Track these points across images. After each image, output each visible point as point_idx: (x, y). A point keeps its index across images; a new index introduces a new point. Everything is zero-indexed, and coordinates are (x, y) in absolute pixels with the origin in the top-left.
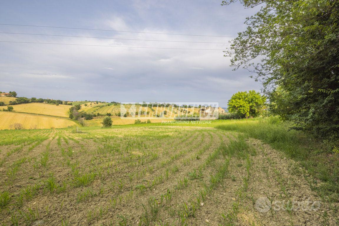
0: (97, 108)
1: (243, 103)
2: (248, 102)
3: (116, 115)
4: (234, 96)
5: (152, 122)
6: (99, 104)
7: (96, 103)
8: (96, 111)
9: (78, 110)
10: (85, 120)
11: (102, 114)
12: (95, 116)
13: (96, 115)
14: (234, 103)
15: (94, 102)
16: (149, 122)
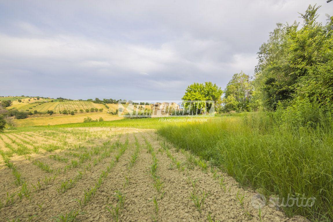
0: (35, 105)
1: (199, 97)
2: (204, 95)
3: (61, 113)
4: (189, 88)
5: (105, 120)
6: (41, 100)
7: (36, 98)
8: (33, 108)
9: (6, 107)
10: (16, 120)
11: (41, 111)
12: (31, 114)
13: (33, 113)
14: (189, 97)
15: (33, 97)
16: (101, 120)
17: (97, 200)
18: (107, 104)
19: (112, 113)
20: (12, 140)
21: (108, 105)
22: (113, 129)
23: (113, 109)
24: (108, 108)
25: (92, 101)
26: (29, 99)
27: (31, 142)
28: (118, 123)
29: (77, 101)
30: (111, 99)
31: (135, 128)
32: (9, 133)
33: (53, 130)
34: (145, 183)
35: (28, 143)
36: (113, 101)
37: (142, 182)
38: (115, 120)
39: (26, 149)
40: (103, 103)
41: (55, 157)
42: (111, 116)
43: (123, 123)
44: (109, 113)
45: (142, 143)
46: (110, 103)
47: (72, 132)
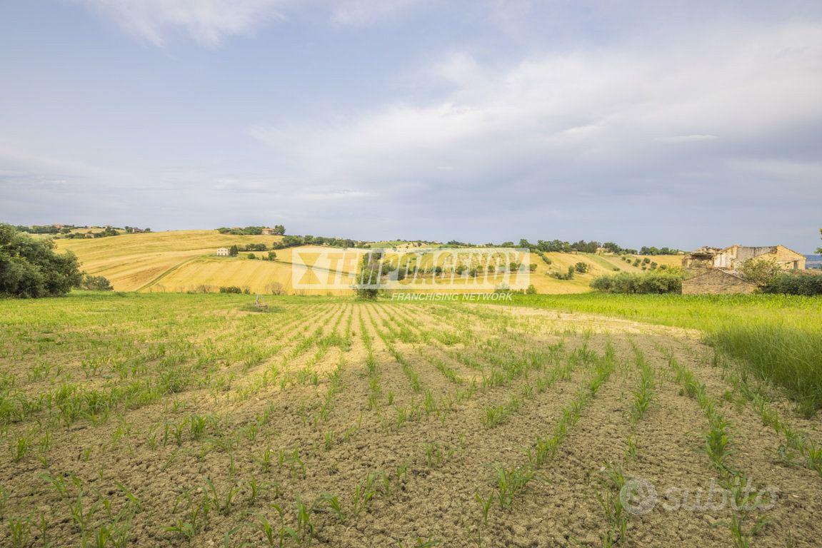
5: (539, 291)
7: (416, 244)
15: (412, 242)
16: (531, 291)
17: (561, 467)
18: (545, 254)
19: (557, 275)
20: (390, 316)
21: (550, 255)
22: (565, 317)
23: (562, 266)
24: (549, 263)
25: (513, 247)
26: (407, 244)
27: (415, 323)
28: (576, 302)
29: (483, 247)
30: (557, 242)
31: (627, 318)
32: (384, 302)
33: (444, 305)
34: (688, 473)
35: (411, 324)
36: (563, 246)
37: (680, 470)
38: (567, 293)
39: (410, 332)
40: (537, 250)
41: (459, 356)
42: (555, 283)
43: (589, 303)
44: (551, 276)
45: (656, 362)
46: (554, 251)
47: (478, 311)
